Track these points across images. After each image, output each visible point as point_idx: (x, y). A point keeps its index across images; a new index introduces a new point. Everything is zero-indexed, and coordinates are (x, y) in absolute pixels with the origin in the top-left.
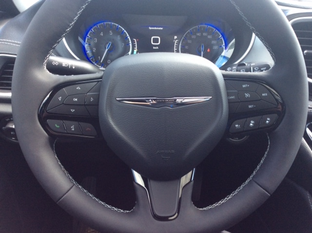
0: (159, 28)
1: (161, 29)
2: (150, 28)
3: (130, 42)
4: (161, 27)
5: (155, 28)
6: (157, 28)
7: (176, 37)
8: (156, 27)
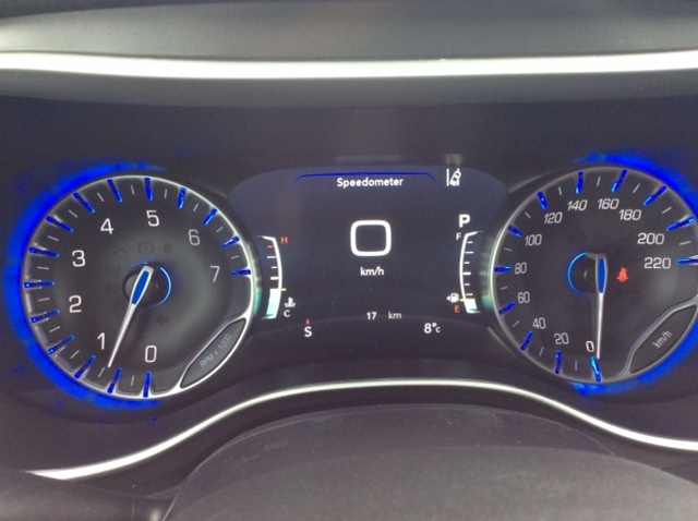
0: (386, 183)
1: (397, 182)
2: (342, 183)
3: (251, 265)
4: (395, 175)
5: (368, 182)
6: (379, 182)
7: (464, 219)
8: (373, 175)
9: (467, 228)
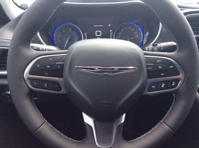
9: (111, 32)
